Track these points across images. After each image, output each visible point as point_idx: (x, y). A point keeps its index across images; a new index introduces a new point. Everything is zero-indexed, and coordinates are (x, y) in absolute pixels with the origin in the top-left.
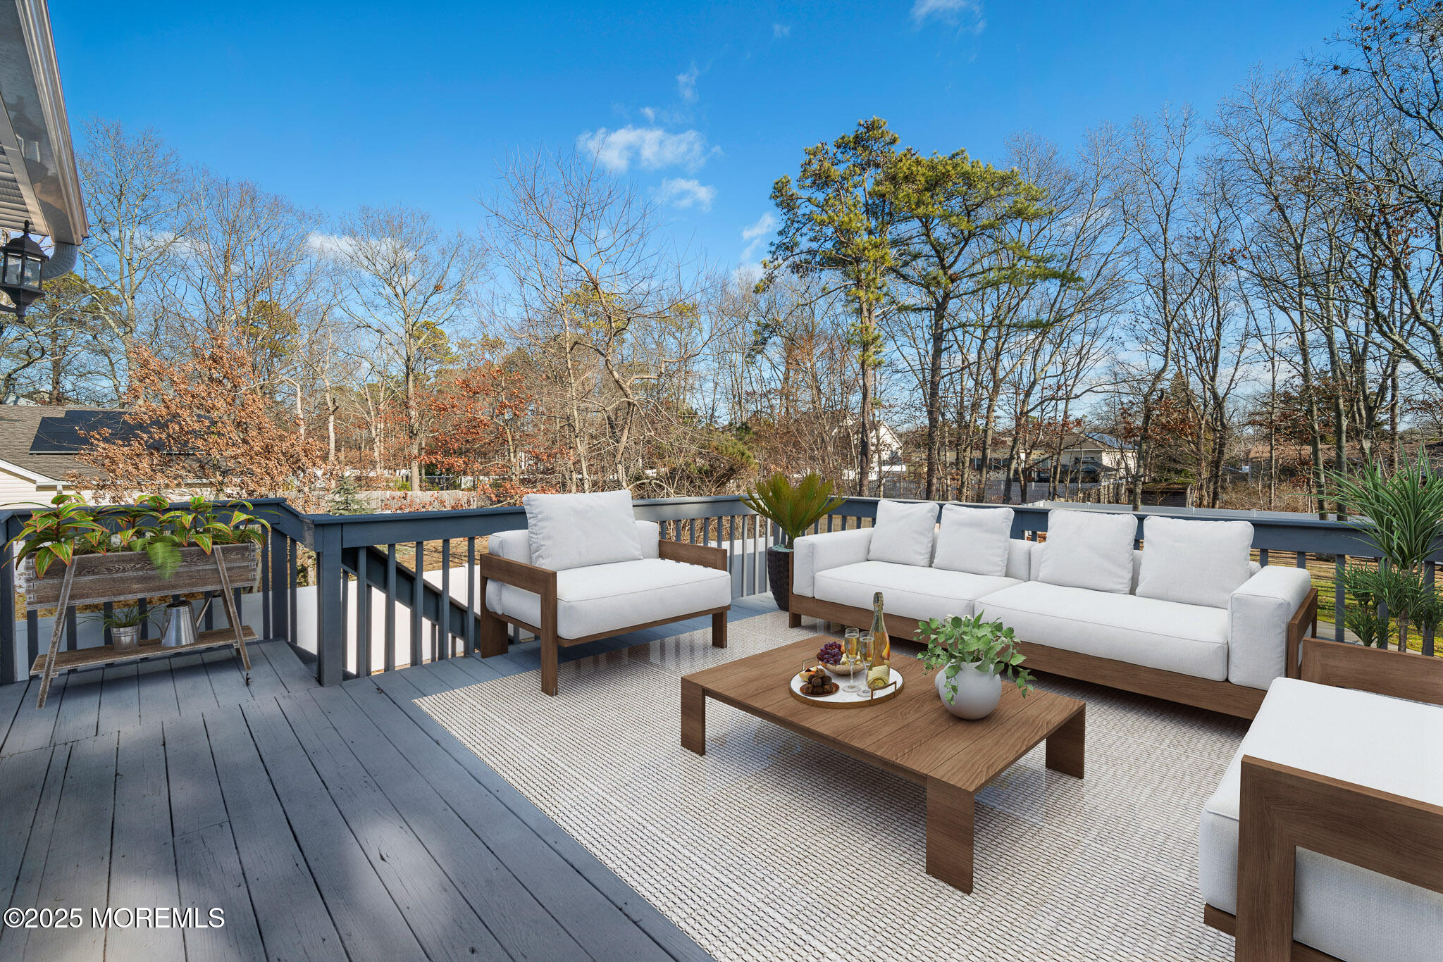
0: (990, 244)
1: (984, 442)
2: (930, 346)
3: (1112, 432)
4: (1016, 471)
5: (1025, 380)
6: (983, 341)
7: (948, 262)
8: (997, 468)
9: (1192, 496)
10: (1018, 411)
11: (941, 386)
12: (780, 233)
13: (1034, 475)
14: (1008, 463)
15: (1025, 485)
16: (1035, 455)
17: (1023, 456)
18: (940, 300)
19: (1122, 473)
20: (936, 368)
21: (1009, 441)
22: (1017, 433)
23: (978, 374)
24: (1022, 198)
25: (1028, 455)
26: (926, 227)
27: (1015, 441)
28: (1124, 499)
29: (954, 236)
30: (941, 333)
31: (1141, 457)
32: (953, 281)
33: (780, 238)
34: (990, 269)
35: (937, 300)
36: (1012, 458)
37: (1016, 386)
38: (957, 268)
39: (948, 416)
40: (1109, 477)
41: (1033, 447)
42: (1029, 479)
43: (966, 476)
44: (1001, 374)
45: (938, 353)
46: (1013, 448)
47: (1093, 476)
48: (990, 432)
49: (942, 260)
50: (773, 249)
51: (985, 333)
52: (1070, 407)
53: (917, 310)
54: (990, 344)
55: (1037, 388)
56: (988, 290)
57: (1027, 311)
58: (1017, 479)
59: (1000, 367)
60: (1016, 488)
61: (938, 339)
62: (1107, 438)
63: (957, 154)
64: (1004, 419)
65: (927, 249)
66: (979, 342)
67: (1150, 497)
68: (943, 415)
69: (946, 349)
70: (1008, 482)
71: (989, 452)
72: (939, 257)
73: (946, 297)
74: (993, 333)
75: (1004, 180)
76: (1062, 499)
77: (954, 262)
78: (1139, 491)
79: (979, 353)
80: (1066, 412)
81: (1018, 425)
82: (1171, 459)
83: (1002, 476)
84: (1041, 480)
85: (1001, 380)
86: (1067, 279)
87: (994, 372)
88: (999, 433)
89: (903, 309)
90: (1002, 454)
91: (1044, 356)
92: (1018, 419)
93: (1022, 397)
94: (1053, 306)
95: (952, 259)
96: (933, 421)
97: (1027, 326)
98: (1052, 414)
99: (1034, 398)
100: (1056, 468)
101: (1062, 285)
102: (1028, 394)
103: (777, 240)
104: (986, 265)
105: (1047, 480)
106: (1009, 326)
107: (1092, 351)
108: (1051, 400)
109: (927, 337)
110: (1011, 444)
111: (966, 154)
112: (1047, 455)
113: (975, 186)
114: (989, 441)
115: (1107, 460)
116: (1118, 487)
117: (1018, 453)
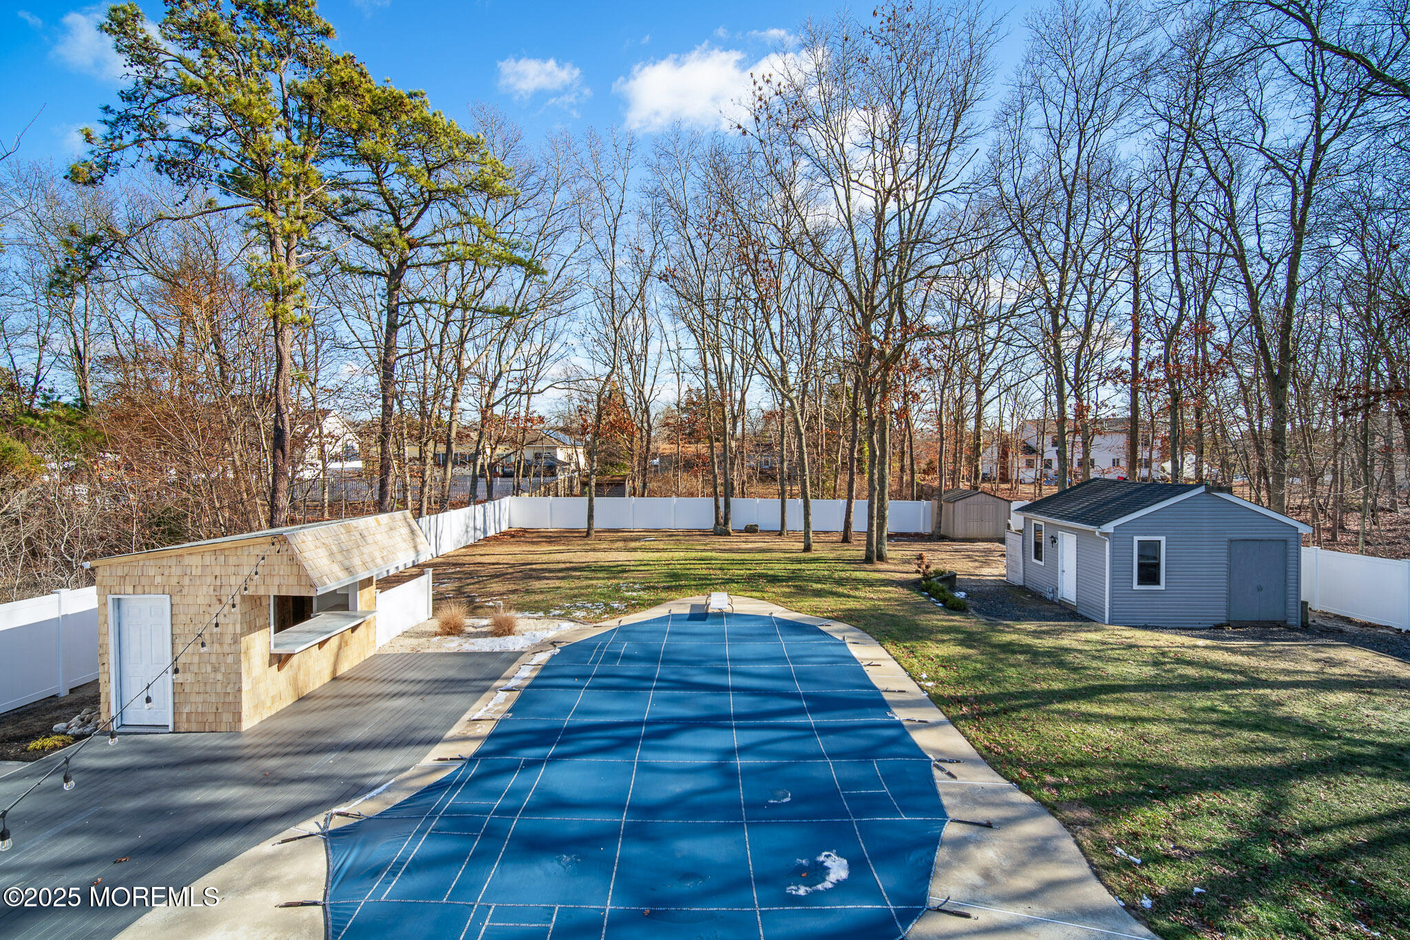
0: (454, 215)
1: (449, 435)
2: (384, 319)
3: (565, 430)
4: (482, 466)
5: (490, 373)
6: (446, 324)
7: (405, 223)
8: (463, 464)
9: (628, 487)
10: (484, 404)
11: (398, 370)
12: (128, 97)
13: (499, 470)
14: (473, 459)
15: (491, 481)
16: (500, 450)
17: (488, 451)
18: (395, 266)
19: (573, 467)
20: (389, 347)
21: (474, 435)
22: (483, 426)
23: (440, 359)
24: (488, 169)
25: (493, 450)
26: (377, 174)
27: (481, 435)
28: (577, 490)
29: (413, 196)
30: (397, 306)
31: (590, 454)
32: (411, 247)
33: (126, 105)
34: (453, 243)
35: (391, 265)
36: (478, 453)
37: (482, 378)
38: (416, 233)
39: (407, 404)
40: (564, 470)
41: (499, 441)
42: (494, 474)
43: (428, 473)
44: (466, 364)
45: (393, 327)
46: (479, 442)
47: (551, 469)
48: (454, 425)
49: (397, 219)
50: (111, 118)
51: (448, 314)
52: (531, 403)
53: (366, 273)
54: (454, 330)
55: (502, 383)
56: (452, 264)
57: (493, 298)
58: (482, 476)
59: (464, 357)
60: (482, 484)
61: (392, 311)
62: (561, 435)
63: (416, 95)
64: (468, 412)
65: (379, 201)
66: (441, 326)
67: (601, 489)
68: (400, 403)
69: (402, 325)
70: (475, 479)
71: (453, 446)
72: (394, 214)
73: (403, 263)
74: (457, 314)
75: (470, 145)
76: (526, 494)
77: (413, 225)
78: (593, 484)
79: (442, 336)
80: (528, 408)
81: (484, 418)
82: (611, 454)
83: (467, 471)
84: (506, 475)
85: (467, 370)
86: (533, 269)
87: (459, 362)
88: (465, 428)
89: (349, 270)
90: (467, 449)
91: (509, 350)
92: (483, 413)
93: (487, 389)
94: (518, 297)
95: (409, 221)
96: (387, 409)
97: (493, 312)
98: (517, 409)
99: (499, 393)
100: (519, 463)
101: (526, 277)
102: (494, 386)
103: (120, 106)
104: (449, 238)
105: (510, 475)
106: (475, 309)
107: (551, 353)
108: (516, 393)
109: (380, 308)
110: (476, 438)
111: (426, 98)
112: (511, 451)
113: (437, 139)
114: (453, 434)
115: (561, 455)
116: (571, 480)
117: (484, 448)
